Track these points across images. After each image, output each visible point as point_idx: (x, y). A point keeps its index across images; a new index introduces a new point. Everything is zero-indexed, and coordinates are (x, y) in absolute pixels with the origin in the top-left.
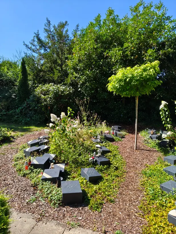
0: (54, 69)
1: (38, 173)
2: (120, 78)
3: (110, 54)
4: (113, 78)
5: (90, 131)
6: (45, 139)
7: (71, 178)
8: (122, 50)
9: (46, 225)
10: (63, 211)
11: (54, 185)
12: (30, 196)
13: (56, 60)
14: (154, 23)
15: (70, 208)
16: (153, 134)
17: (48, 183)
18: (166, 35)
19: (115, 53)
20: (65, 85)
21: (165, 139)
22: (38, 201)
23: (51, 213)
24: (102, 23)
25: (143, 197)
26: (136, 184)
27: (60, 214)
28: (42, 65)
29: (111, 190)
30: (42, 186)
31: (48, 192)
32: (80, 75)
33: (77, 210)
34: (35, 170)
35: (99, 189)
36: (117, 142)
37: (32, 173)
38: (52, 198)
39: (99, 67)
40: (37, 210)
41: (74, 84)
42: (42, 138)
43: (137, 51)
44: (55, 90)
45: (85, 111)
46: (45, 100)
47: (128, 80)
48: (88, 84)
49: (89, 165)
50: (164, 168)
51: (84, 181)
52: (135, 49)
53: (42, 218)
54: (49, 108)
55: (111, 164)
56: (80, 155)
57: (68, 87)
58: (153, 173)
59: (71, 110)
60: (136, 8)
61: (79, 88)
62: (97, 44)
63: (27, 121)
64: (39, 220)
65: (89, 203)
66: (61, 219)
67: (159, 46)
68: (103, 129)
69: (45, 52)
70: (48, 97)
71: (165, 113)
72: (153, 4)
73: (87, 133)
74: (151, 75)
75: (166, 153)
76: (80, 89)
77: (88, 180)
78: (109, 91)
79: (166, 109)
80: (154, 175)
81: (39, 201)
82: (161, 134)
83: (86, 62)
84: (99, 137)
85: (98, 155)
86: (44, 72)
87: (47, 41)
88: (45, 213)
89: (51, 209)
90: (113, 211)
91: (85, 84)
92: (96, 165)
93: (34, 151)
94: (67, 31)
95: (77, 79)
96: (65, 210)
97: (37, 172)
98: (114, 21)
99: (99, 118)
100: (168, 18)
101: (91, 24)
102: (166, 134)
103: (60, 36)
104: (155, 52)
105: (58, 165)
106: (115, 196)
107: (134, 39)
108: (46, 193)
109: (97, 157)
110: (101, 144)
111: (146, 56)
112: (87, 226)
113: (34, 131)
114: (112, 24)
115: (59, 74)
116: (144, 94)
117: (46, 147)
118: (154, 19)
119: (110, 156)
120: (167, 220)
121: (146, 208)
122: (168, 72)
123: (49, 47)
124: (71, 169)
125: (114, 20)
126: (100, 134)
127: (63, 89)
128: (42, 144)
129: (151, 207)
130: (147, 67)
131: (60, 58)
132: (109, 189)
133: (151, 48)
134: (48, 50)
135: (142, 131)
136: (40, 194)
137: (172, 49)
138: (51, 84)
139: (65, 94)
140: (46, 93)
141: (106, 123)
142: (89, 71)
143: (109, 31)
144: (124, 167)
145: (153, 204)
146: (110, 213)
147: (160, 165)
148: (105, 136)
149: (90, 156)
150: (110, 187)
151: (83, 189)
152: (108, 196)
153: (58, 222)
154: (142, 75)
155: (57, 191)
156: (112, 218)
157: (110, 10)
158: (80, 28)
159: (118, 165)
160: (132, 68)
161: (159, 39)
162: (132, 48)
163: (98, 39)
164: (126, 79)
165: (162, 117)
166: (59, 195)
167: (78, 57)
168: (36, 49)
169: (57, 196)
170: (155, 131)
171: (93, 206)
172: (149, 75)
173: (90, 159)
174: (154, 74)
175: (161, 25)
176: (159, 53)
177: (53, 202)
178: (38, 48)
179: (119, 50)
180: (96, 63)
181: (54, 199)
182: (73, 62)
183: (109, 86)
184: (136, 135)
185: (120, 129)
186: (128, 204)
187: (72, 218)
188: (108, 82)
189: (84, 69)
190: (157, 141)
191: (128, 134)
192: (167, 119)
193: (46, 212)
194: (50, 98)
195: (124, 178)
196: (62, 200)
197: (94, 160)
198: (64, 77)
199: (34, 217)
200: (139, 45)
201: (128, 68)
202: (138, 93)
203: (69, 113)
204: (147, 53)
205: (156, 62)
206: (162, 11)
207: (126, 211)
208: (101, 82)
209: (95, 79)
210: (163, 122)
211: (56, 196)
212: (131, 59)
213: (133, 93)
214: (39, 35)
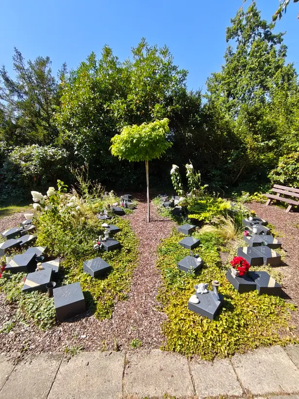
0: (37, 125)
1: (19, 279)
2: (125, 139)
3: (111, 108)
4: (116, 139)
5: (93, 206)
6: (30, 225)
7: (70, 276)
8: (126, 103)
9: (31, 366)
10: (59, 332)
11: (43, 295)
12: (4, 321)
13: (39, 112)
14: (159, 72)
15: (68, 325)
16: (166, 201)
17: (33, 294)
18: (173, 88)
19: (117, 106)
20: (56, 146)
21: (177, 205)
22: (17, 327)
23: (39, 341)
24: (97, 65)
25: (160, 282)
26: (151, 267)
27: (53, 338)
28: (18, 119)
29: (123, 283)
30: (24, 301)
31: (34, 309)
32: (75, 134)
33: (78, 324)
34: (13, 277)
35: (109, 285)
36: (128, 215)
37: (9, 282)
38: (39, 317)
39: (99, 123)
40: (15, 343)
41: (68, 146)
42: (25, 224)
43: (143, 105)
44: (41, 154)
45: (85, 181)
46: (28, 169)
47: (135, 141)
48: (87, 145)
49: (93, 254)
50: (180, 241)
51: (88, 278)
52: (141, 103)
53: (23, 356)
54: (35, 179)
55: (122, 247)
56: (81, 242)
57: (60, 150)
58: (169, 249)
59: (62, 183)
60: (139, 51)
61: (76, 150)
62: (94, 93)
63: (3, 199)
64: (19, 360)
65: (96, 309)
66: (55, 347)
67: (167, 100)
68: (111, 200)
69: (20, 100)
70: (32, 164)
71: (176, 178)
72: (158, 48)
73: (91, 208)
74: (161, 135)
75: (180, 221)
76: (76, 152)
77: (93, 276)
78: (114, 156)
79: (177, 174)
80: (170, 251)
81: (19, 326)
82: (174, 201)
83: (82, 116)
84: (106, 212)
85: (105, 239)
86: (22, 128)
87: (21, 83)
88: (29, 344)
89: (39, 335)
90: (126, 313)
91: (83, 145)
92: (103, 252)
93: (11, 247)
94: (50, 71)
95: (71, 138)
96: (62, 330)
97: (17, 279)
98: (113, 65)
99: (103, 189)
100: (174, 68)
101: (83, 64)
102: (178, 199)
103: (41, 77)
104: (163, 107)
105: (49, 262)
106: (129, 290)
107: (139, 91)
108: (30, 312)
109: (103, 241)
110: (109, 221)
111: (153, 112)
112: (94, 346)
113: (15, 213)
114: (111, 68)
115: (45, 132)
116: (155, 158)
117: (31, 237)
118: (160, 67)
119: (121, 235)
120: (188, 308)
121: (164, 298)
122: (177, 131)
123: (26, 93)
124: (69, 264)
125: (113, 63)
126: (106, 209)
127: (52, 152)
128: (24, 234)
129: (170, 294)
130: (156, 125)
131: (44, 109)
132: (121, 282)
133: (158, 102)
134: (25, 97)
135: (154, 198)
136: (21, 314)
137: (180, 105)
138: (34, 145)
139: (56, 160)
140: (28, 158)
141: (114, 193)
142: (86, 129)
143: (108, 77)
144: (137, 246)
145: (172, 289)
146: (124, 315)
147: (174, 237)
148: (114, 209)
149: (94, 242)
150: (122, 279)
151: (87, 290)
152: (120, 291)
153: (50, 353)
154: (151, 135)
155: (48, 305)
156: (126, 323)
157: (106, 48)
158: (68, 69)
159: (130, 246)
160: (139, 125)
161: (166, 92)
162: (138, 102)
163: (95, 86)
164: (132, 140)
165: (173, 182)
166: (51, 310)
167: (69, 109)
168: (5, 95)
169: (48, 312)
170: (167, 197)
171: (101, 312)
172: (158, 135)
173: (95, 246)
174: (164, 134)
175: (168, 77)
176: (167, 109)
177: (42, 323)
178: (8, 93)
179: (122, 103)
180: (95, 118)
181: (43, 319)
182: (63, 115)
183: (113, 149)
184: (148, 204)
185: (131, 199)
186: (144, 297)
187: (72, 339)
188: (111, 144)
189: (79, 126)
190: (171, 209)
191: (140, 203)
192: (178, 184)
193: (30, 342)
194: (35, 165)
195: (138, 261)
196: (55, 316)
197: (100, 246)
198: (53, 136)
199: (11, 357)
200: (145, 98)
201: (134, 126)
202: (147, 157)
203: (60, 188)
204: (154, 108)
205: (165, 120)
206: (167, 58)
207: (142, 308)
208: (103, 143)
209: (95, 138)
210: (175, 188)
211: (46, 314)
212: (137, 114)
213: (142, 157)
214: (6, 73)
